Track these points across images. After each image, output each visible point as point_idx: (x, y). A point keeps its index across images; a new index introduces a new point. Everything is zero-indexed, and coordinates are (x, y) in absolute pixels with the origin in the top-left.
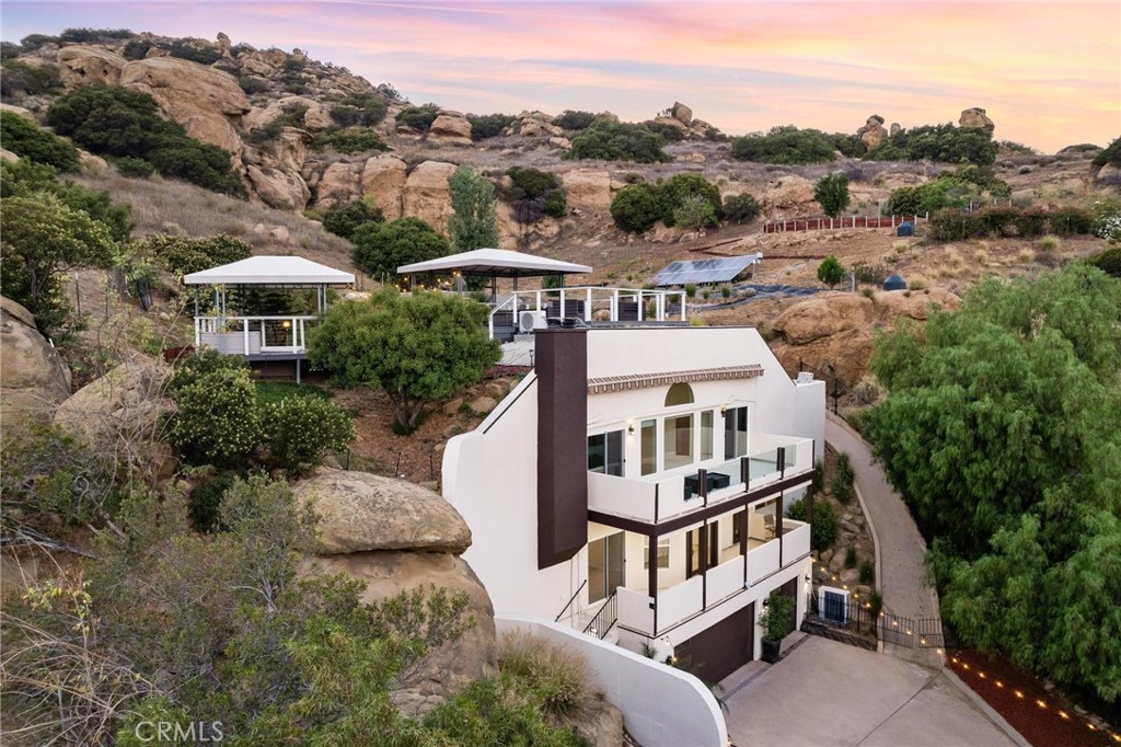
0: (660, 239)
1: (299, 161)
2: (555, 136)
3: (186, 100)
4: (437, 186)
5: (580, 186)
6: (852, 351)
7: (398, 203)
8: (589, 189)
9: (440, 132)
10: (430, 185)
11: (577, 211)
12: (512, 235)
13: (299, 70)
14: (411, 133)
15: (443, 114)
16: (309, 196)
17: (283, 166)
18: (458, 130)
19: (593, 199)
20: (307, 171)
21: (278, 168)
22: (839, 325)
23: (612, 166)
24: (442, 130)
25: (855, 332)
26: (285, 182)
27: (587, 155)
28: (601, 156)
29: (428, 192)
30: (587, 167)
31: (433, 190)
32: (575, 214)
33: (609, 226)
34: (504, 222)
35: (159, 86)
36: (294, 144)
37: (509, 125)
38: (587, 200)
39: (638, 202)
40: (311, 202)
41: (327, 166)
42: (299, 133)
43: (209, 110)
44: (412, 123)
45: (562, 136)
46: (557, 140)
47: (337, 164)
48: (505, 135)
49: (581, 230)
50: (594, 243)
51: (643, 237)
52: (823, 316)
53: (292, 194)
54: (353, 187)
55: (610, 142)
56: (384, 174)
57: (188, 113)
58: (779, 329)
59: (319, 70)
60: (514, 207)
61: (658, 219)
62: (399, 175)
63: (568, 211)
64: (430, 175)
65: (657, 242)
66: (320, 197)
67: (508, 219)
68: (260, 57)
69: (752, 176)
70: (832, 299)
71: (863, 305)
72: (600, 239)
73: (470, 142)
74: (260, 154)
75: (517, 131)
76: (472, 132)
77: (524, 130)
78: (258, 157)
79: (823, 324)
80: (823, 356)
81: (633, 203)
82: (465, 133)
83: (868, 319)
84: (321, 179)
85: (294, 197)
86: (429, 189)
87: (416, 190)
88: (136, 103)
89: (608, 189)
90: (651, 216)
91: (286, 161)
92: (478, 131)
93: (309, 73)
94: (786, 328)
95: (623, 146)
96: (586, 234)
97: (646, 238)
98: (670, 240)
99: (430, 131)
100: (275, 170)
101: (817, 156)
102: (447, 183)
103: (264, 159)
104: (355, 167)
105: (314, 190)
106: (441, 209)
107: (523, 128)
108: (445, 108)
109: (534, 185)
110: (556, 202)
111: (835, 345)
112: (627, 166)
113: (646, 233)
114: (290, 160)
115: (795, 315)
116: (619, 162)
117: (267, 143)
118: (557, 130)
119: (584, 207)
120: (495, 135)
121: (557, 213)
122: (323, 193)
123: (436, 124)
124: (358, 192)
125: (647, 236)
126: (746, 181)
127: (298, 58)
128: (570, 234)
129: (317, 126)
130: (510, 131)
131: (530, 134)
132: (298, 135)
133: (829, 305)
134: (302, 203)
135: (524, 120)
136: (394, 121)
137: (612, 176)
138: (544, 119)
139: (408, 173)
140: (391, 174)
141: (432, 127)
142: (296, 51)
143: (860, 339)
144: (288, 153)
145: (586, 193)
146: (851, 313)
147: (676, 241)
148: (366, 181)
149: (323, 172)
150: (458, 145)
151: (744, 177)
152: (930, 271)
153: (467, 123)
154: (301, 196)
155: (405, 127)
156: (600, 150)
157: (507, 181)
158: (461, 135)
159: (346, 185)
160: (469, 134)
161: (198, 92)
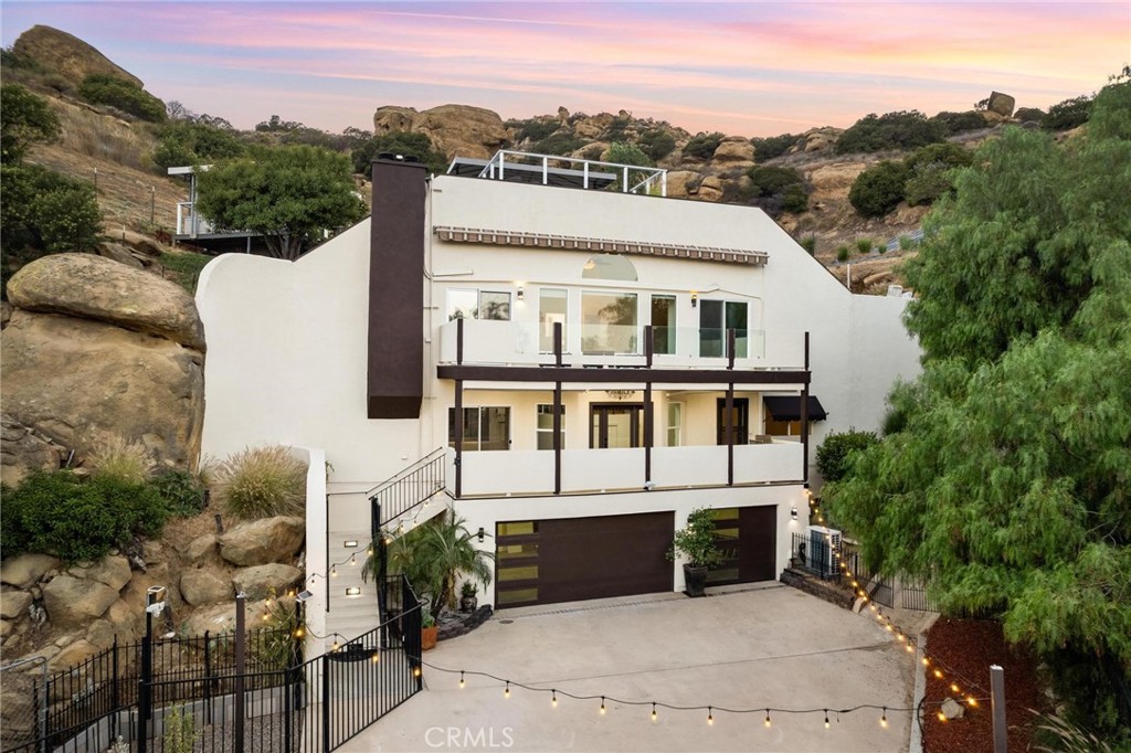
0: (902, 221)
3: (454, 136)
8: (840, 182)
9: (723, 158)
11: (821, 205)
13: (622, 129)
14: (695, 162)
15: (727, 140)
18: (741, 154)
24: (725, 156)
27: (847, 151)
28: (862, 150)
30: (843, 161)
32: (817, 209)
33: (850, 216)
35: (435, 128)
37: (794, 144)
39: (876, 183)
43: (472, 143)
44: (697, 152)
48: (790, 154)
49: (819, 223)
51: (885, 221)
55: (874, 134)
57: (456, 146)
59: (640, 126)
61: (900, 200)
63: (811, 206)
65: (899, 225)
68: (591, 122)
72: (838, 229)
73: (753, 164)
75: (802, 149)
76: (755, 154)
77: (809, 145)
82: (748, 157)
88: (414, 142)
90: (891, 196)
92: (761, 153)
93: (631, 130)
95: (889, 136)
96: (824, 227)
97: (887, 222)
98: (914, 221)
99: (713, 159)
108: (729, 134)
110: (796, 197)
113: (887, 216)
119: (827, 202)
120: (780, 154)
121: (796, 208)
123: (719, 151)
125: (889, 219)
127: (624, 118)
128: (808, 228)
130: (795, 149)
131: (816, 148)
135: (810, 137)
136: (680, 153)
141: (715, 154)
142: (622, 112)
145: (836, 187)
150: (739, 168)
153: (751, 147)
155: (689, 158)
156: (861, 144)
157: (744, 181)
158: (743, 159)
160: (752, 157)
161: (464, 129)
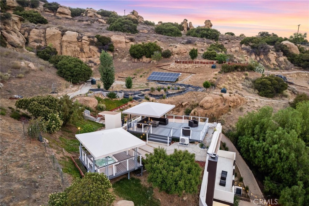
1: (19, 27)
2: (100, 19)
4: (73, 40)
5: (116, 41)
6: (218, 111)
7: (60, 45)
8: (119, 42)
9: (60, 13)
10: (71, 40)
11: (117, 50)
12: (98, 57)
14: (50, 12)
15: (61, 7)
16: (26, 41)
17: (14, 30)
18: (67, 13)
19: (121, 45)
20: (23, 31)
21: (12, 31)
22: (215, 104)
23: (125, 34)
24: (61, 12)
25: (219, 106)
26: (16, 36)
27: (116, 30)
28: (121, 31)
29: (70, 42)
30: (118, 34)
31: (72, 42)
33: (129, 56)
34: (96, 53)
36: (17, 21)
37: (83, 13)
38: (119, 45)
39: (138, 50)
40: (27, 43)
41: (31, 30)
42: (18, 17)
44: (50, 8)
45: (102, 19)
46: (101, 20)
47: (34, 29)
48: (82, 16)
49: (120, 56)
50: (124, 61)
51: (140, 60)
52: (212, 102)
53: (20, 41)
54: (42, 39)
55: (123, 26)
56: (54, 35)
58: (201, 105)
60: (99, 48)
61: (144, 55)
62: (59, 36)
63: (115, 50)
64: (70, 36)
65: (144, 62)
66: (30, 42)
67: (97, 52)
69: (164, 40)
70: (214, 97)
71: (221, 99)
72: (126, 59)
73: (71, 17)
74: (4, 25)
75: (86, 15)
76: (71, 14)
77: (88, 15)
78: (4, 26)
79: (212, 104)
80: (211, 112)
81: (137, 50)
82: (69, 14)
83: (222, 102)
84: (29, 35)
85: (21, 42)
86: (71, 41)
87: (66, 41)
89: (125, 42)
90: (142, 54)
91: (14, 27)
92: (73, 14)
94: (203, 105)
95: (127, 28)
96: (122, 58)
97: (141, 61)
98: (148, 62)
99: (56, 12)
100: (12, 32)
101: (178, 34)
102: (77, 40)
103: (6, 27)
104: (42, 31)
105: (27, 39)
106: (75, 48)
107: (88, 14)
108: (61, 5)
109: (105, 42)
110: (112, 47)
111: (214, 109)
112: (129, 35)
113: (140, 59)
114: (16, 27)
115: (206, 102)
116: (126, 33)
117: (6, 21)
118: (99, 16)
119: (119, 48)
120: (79, 15)
121: (112, 50)
122: (30, 40)
123: (59, 10)
124: (44, 40)
125: (141, 60)
126: (162, 41)
128: (117, 57)
129: (13, 6)
130: (84, 15)
131: (91, 16)
132: (18, 18)
133: (213, 99)
134: (24, 45)
135: (88, 12)
136: (42, 7)
137: (125, 38)
138: (94, 11)
139: (62, 35)
140: (56, 35)
141: (57, 11)
143: (220, 108)
144: (15, 24)
145: (118, 43)
146: (218, 101)
147: (150, 62)
148: (47, 37)
149: (29, 32)
150: (67, 18)
151: (162, 40)
152: (226, 83)
153: (69, 11)
154: (23, 42)
155: (47, 10)
156: (120, 29)
157: (96, 40)
158: (68, 15)
159: (39, 38)
160: (70, 15)
